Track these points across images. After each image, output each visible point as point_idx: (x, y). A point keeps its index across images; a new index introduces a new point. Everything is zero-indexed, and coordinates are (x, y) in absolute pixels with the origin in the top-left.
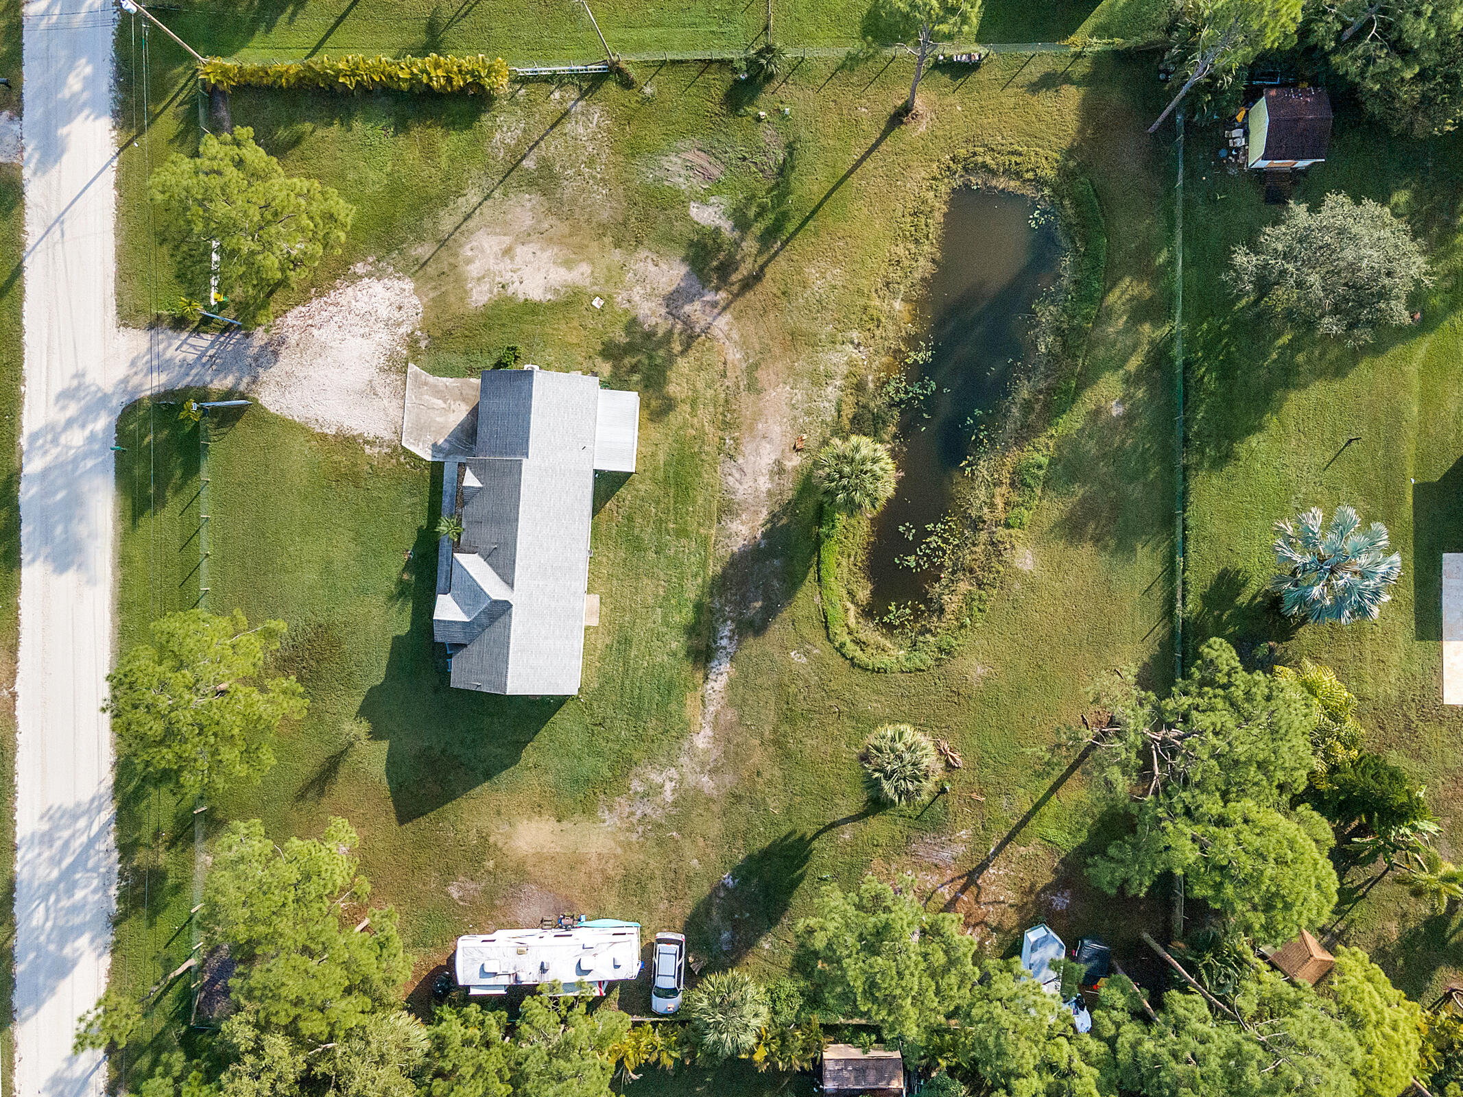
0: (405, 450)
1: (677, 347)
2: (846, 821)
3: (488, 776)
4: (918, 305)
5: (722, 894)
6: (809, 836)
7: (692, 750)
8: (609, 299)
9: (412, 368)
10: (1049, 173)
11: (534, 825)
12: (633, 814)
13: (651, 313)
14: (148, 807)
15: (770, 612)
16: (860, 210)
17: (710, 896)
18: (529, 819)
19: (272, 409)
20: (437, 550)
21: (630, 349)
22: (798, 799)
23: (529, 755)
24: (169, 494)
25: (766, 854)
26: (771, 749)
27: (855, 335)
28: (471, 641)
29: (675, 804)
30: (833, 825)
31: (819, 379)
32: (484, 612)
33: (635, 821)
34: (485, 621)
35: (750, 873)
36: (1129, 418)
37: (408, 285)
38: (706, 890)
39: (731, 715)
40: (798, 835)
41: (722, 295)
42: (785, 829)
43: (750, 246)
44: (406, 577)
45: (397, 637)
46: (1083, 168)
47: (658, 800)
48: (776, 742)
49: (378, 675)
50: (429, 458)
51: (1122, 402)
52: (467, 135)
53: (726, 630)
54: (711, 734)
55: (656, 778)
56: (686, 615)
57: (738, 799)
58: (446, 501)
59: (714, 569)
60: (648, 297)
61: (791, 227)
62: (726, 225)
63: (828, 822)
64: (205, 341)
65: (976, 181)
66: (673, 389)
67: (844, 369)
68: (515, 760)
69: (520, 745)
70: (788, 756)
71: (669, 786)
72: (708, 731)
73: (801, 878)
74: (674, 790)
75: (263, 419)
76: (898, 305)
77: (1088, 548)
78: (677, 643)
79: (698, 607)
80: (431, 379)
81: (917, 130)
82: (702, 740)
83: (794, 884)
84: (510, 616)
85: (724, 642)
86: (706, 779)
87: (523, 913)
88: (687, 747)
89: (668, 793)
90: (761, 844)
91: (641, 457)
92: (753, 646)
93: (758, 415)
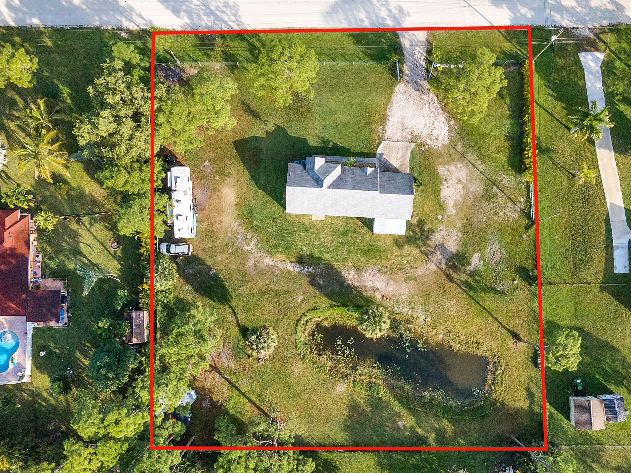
0: (380, 143)
1: (423, 249)
2: (237, 318)
3: (253, 177)
4: (441, 344)
5: (207, 270)
6: (231, 304)
7: (263, 257)
8: (441, 222)
9: (413, 145)
10: (494, 396)
11: (233, 195)
12: (238, 234)
13: (436, 238)
14: (239, 43)
15: (318, 287)
16: (479, 320)
17: (206, 265)
18: (236, 193)
19: (396, 89)
20: (341, 155)
21: (422, 231)
22: (245, 299)
23: (261, 193)
24: (362, 49)
25: (223, 287)
26: (264, 288)
27: (429, 319)
28: (307, 172)
29: (242, 251)
30: (235, 313)
31: (411, 305)
32: (318, 177)
33: (235, 235)
34: (315, 177)
35: (216, 281)
36: (398, 429)
37: (446, 142)
38: (209, 264)
39: (277, 272)
40: (231, 299)
41: (444, 267)
42: (233, 294)
43: (464, 277)
44: (331, 143)
45: (307, 140)
46: (496, 409)
47: (244, 244)
48: (267, 290)
49: (292, 133)
50: (377, 152)
51: (404, 426)
52: (506, 165)
53: (311, 270)
54: (270, 264)
55: (252, 243)
56: (317, 254)
57: (245, 275)
58: (361, 159)
59: (335, 265)
60: (443, 237)
61: (471, 293)
62: (472, 268)
63: (236, 311)
64: (423, 62)
65: (490, 366)
66: (406, 247)
67: (415, 315)
68: (259, 188)
69: (265, 189)
70: (262, 295)
71: (249, 248)
72: (271, 263)
73: (214, 301)
74: (248, 250)
75: (392, 86)
76: (441, 336)
77: (346, 413)
78: (306, 251)
79: (320, 259)
80: (409, 152)
81: (510, 343)
82: (268, 261)
83: (211, 298)
84: (317, 187)
85: (306, 269)
86: (252, 262)
87: (198, 191)
88: (265, 255)
89: (246, 248)
90: (227, 285)
91: (379, 235)
92: (305, 280)
93: (396, 281)
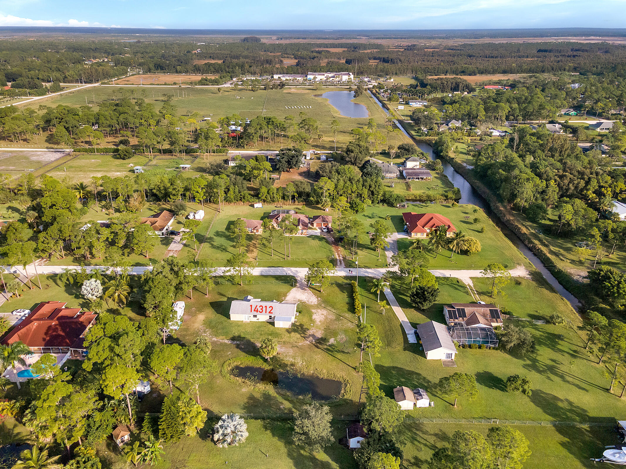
0: (283, 301)
1: (302, 335)
8: (313, 326)
9: (299, 302)
10: (345, 397)
12: (201, 329)
13: (311, 332)
14: (222, 278)
15: (241, 349)
16: (334, 363)
18: (205, 317)
19: (292, 289)
21: (302, 328)
24: (277, 279)
27: (304, 363)
31: (294, 357)
32: (249, 300)
33: (199, 330)
36: (280, 409)
37: (316, 303)
39: (218, 343)
41: (314, 343)
43: (325, 347)
46: (347, 403)
47: (203, 333)
51: (284, 408)
52: (346, 310)
53: (238, 342)
55: (208, 333)
56: (242, 335)
59: (252, 340)
60: (313, 332)
61: (329, 353)
62: (330, 343)
64: (305, 283)
65: (343, 385)
66: (293, 333)
67: (296, 362)
68: (218, 313)
69: (221, 313)
71: (206, 334)
72: (216, 340)
75: (290, 288)
76: (312, 372)
77: (246, 400)
78: (236, 334)
79: (244, 338)
81: (354, 373)
82: (214, 339)
85: (235, 342)
88: (213, 337)
91: (278, 328)
92: (234, 346)
93: (287, 348)
